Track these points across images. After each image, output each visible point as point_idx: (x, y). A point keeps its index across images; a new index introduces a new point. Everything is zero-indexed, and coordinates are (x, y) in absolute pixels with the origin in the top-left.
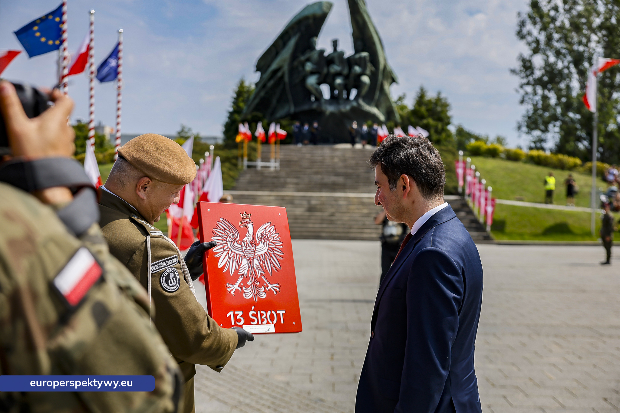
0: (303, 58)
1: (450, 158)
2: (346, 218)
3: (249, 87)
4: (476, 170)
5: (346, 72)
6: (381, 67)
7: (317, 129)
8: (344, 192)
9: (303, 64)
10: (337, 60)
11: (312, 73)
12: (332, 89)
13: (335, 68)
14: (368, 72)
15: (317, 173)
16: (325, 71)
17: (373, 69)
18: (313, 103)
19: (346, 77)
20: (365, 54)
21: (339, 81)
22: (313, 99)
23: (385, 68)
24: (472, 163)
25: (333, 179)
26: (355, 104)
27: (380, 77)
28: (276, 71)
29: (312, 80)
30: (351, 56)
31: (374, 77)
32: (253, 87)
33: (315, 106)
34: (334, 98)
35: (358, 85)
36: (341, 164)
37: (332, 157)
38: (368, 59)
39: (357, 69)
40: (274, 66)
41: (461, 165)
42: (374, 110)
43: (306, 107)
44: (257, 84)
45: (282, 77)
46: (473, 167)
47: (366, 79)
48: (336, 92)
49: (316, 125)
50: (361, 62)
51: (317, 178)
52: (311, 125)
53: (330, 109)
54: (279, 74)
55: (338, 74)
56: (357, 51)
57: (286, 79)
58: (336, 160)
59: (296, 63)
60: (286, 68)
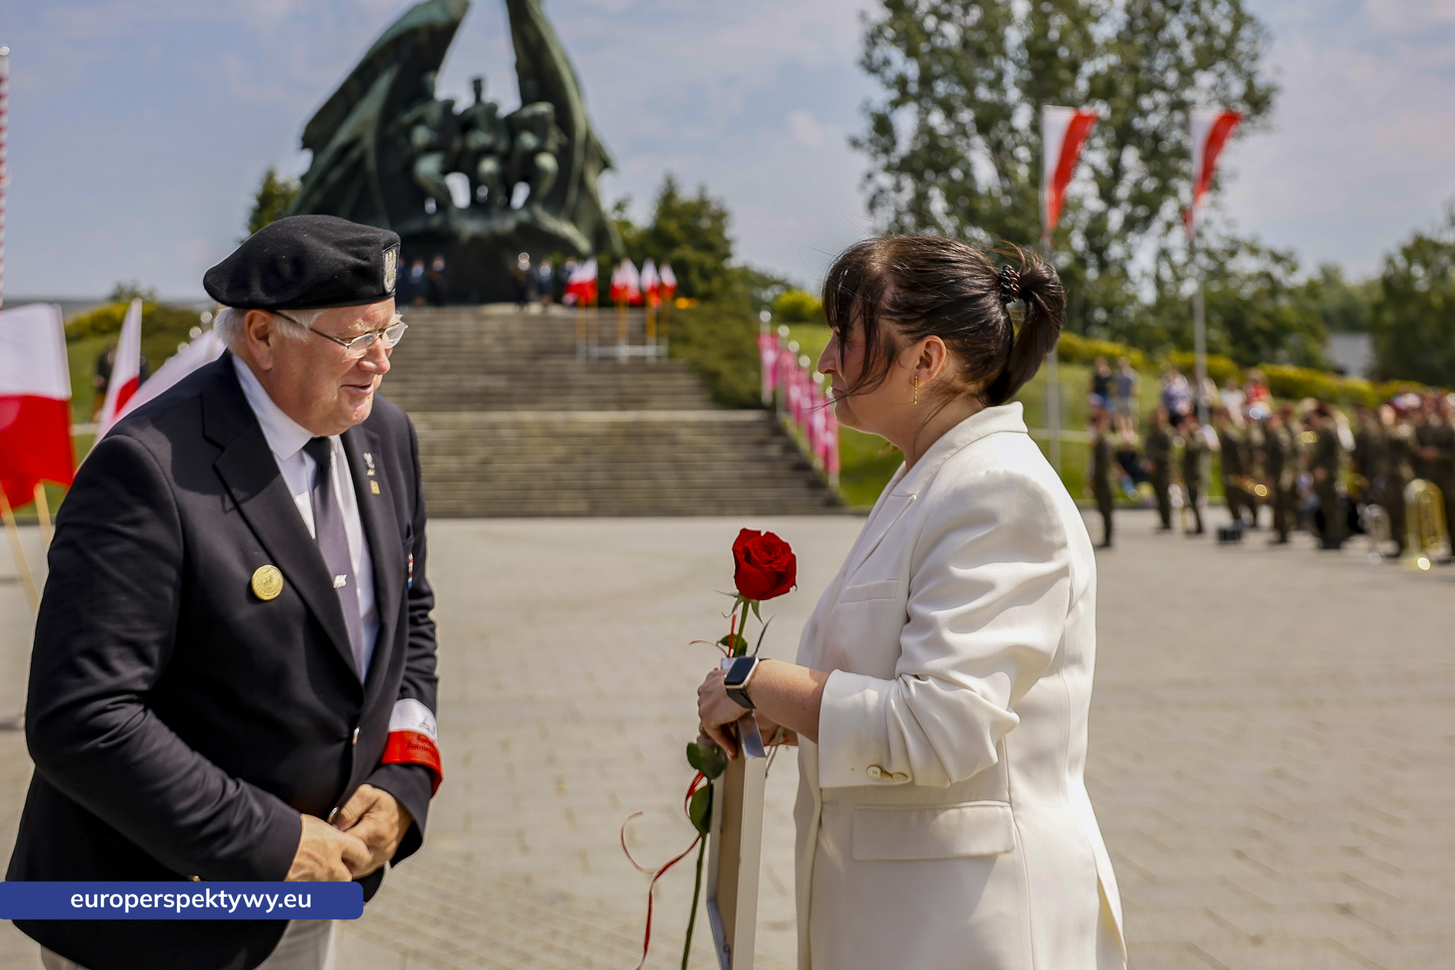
0: (407, 118)
1: (738, 329)
2: (517, 466)
3: (285, 185)
4: (799, 354)
5: (503, 145)
6: (580, 134)
7: (443, 272)
8: (509, 410)
9: (408, 131)
10: (483, 121)
11: (429, 149)
12: (474, 184)
13: (480, 138)
14: (552, 144)
15: (446, 370)
16: (457, 144)
17: (564, 139)
18: (430, 216)
19: (504, 159)
20: (543, 108)
21: (488, 166)
22: (431, 206)
23: (588, 136)
24: (789, 338)
25: (482, 381)
26: (524, 216)
27: (578, 157)
28: (346, 149)
29: (428, 166)
30: (514, 113)
31: (564, 156)
32: (295, 185)
33: (436, 222)
34: (478, 207)
35: (530, 174)
36: (499, 349)
37: (479, 334)
38: (552, 118)
39: (529, 140)
40: (342, 137)
41: (766, 342)
42: (567, 230)
43: (415, 225)
44: (304, 178)
45: (360, 162)
46: (794, 346)
47: (547, 162)
48: (483, 192)
49: (439, 264)
50: (535, 125)
51: (446, 381)
52: (428, 264)
53: (470, 228)
54: (355, 154)
55: (487, 152)
56: (526, 100)
57: (371, 164)
58: (488, 340)
59: (392, 130)
60: (369, 141)
